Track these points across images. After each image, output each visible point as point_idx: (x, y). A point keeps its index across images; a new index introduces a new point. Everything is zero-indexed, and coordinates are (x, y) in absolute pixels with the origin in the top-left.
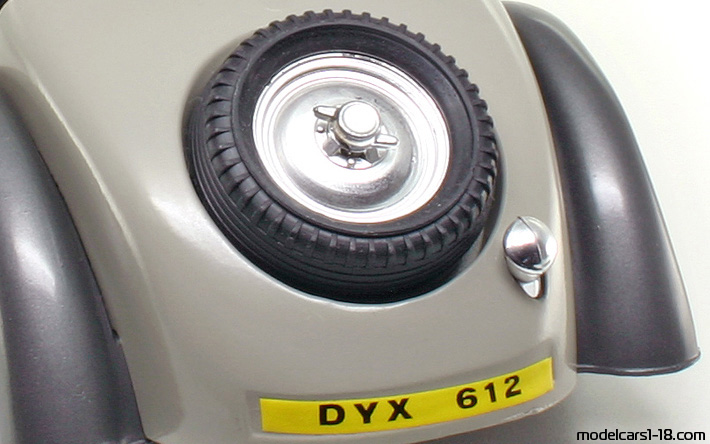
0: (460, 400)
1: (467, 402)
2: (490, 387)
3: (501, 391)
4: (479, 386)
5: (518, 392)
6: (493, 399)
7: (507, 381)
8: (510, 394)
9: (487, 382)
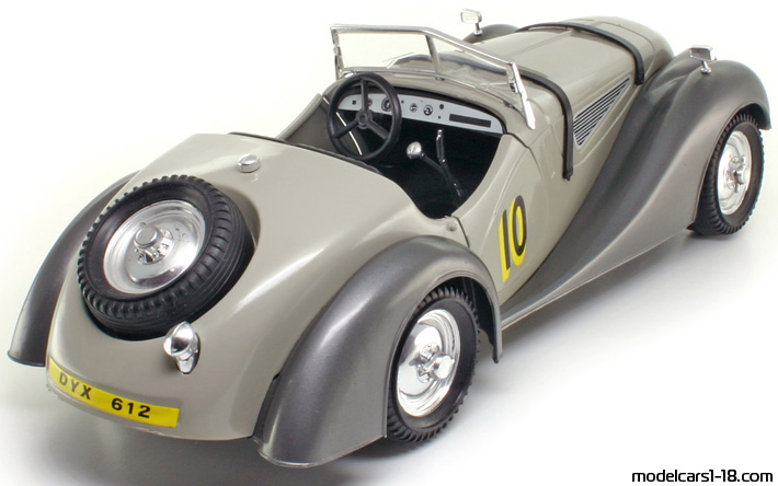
0: (114, 403)
1: (117, 406)
2: (131, 405)
3: (137, 410)
4: (126, 401)
5: (147, 417)
6: (131, 412)
7: (142, 407)
8: (141, 414)
9: (130, 401)
